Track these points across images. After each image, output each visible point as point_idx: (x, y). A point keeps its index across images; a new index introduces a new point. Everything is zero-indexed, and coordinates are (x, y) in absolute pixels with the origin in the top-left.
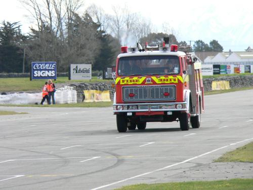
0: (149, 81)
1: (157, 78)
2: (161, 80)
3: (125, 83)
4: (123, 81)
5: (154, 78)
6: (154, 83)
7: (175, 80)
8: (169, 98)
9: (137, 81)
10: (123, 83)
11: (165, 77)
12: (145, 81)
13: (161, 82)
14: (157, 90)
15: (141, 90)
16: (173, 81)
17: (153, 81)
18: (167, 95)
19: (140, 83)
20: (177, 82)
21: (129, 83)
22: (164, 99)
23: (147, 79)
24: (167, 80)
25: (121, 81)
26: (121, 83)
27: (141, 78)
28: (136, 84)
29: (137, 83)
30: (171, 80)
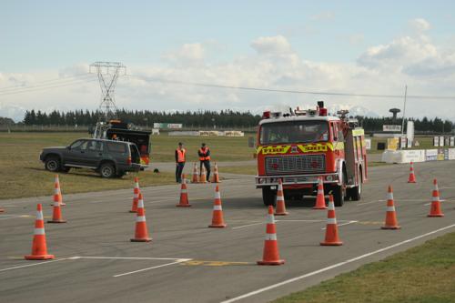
0: (294, 150)
2: (308, 149)
4: (266, 151)
5: (300, 146)
6: (301, 152)
7: (324, 148)
9: (281, 150)
12: (290, 150)
15: (285, 160)
16: (321, 150)
19: (285, 152)
20: (326, 150)
22: (312, 169)
23: (293, 148)
26: (264, 153)
28: (280, 154)
30: (319, 148)
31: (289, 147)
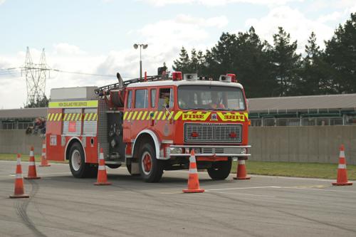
0: (214, 117)
1: (223, 113)
2: (227, 117)
3: (188, 118)
4: (186, 116)
5: (220, 114)
6: (220, 120)
7: (241, 118)
8: (235, 140)
9: (201, 117)
10: (186, 119)
11: (232, 113)
12: (210, 117)
13: (226, 120)
14: (223, 129)
15: (205, 128)
16: (239, 119)
17: (218, 117)
18: (232, 136)
19: (204, 119)
20: (243, 120)
21: (193, 119)
22: (230, 141)
23: (213, 115)
24: (234, 118)
25: (183, 116)
26: (183, 119)
27: (205, 113)
28: (199, 121)
29: (202, 119)
30: (237, 116)
31: (208, 114)
